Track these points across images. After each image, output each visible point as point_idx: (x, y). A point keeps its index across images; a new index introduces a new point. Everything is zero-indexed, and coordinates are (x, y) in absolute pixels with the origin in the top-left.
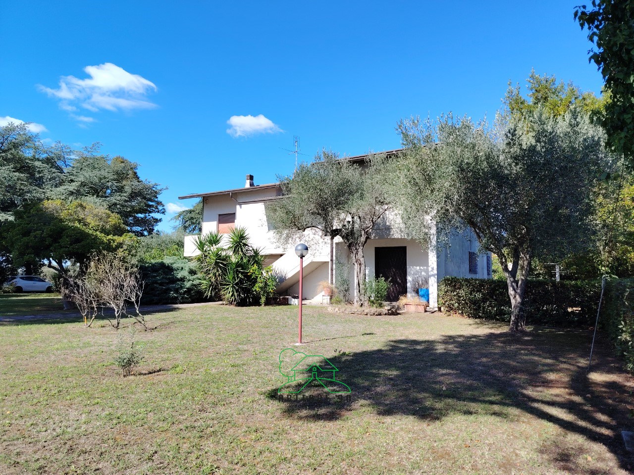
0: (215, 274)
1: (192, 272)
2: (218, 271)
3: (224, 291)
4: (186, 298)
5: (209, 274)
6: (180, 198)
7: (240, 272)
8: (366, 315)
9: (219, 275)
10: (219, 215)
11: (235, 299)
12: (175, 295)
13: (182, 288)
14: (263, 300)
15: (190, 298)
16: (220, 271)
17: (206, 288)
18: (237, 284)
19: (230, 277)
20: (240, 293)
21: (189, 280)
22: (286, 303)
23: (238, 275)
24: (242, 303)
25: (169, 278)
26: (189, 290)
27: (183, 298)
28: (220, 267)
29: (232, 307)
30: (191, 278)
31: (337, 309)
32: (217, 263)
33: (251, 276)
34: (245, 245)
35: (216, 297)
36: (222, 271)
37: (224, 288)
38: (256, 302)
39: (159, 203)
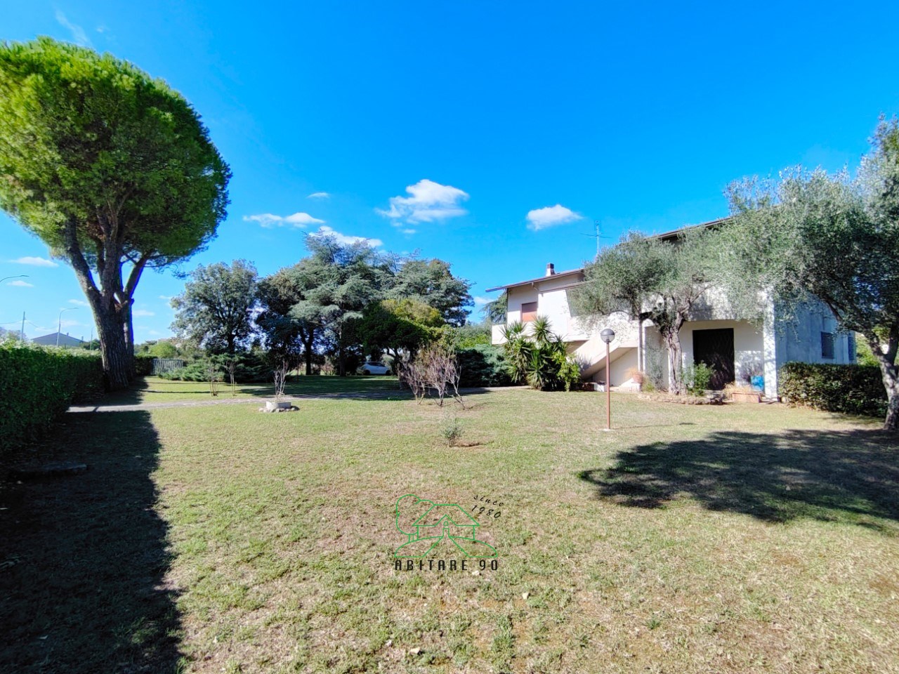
0: (521, 360)
1: (500, 359)
2: (523, 357)
3: (530, 376)
4: (496, 382)
5: (515, 360)
6: (487, 291)
7: (544, 358)
8: (684, 403)
9: (525, 361)
10: (523, 305)
11: (540, 384)
12: (486, 379)
13: (491, 372)
14: (568, 385)
15: (499, 382)
16: (525, 357)
17: (513, 373)
18: (541, 370)
19: (535, 363)
20: (544, 379)
21: (498, 366)
22: (591, 389)
23: (542, 361)
24: (547, 388)
25: (481, 364)
26: (498, 375)
27: (493, 382)
28: (526, 354)
29: (538, 392)
30: (500, 363)
31: (648, 397)
32: (522, 350)
33: (555, 362)
34: (548, 332)
35: (523, 382)
36: (527, 358)
37: (530, 373)
38: (561, 387)
39: (469, 297)
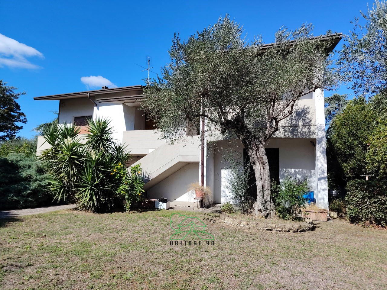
3: (80, 194)
4: (30, 201)
5: (61, 173)
6: (36, 99)
7: (100, 171)
11: (94, 204)
12: (15, 198)
13: (26, 189)
14: (128, 205)
15: (35, 201)
17: (56, 190)
18: (96, 186)
19: (88, 176)
20: (99, 197)
22: (152, 207)
23: (98, 175)
24: (101, 209)
28: (76, 165)
30: (39, 177)
33: (115, 176)
34: (107, 140)
35: (70, 200)
36: (78, 170)
37: (80, 190)
38: (119, 207)
